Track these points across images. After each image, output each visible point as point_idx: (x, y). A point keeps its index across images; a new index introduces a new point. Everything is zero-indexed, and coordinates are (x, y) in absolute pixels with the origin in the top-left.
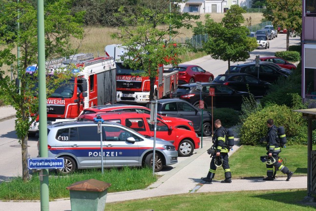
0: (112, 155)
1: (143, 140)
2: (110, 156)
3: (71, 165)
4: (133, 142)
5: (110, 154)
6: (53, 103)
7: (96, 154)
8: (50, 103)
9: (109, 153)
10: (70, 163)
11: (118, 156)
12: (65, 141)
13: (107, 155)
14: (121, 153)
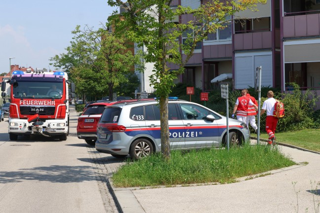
0: (192, 136)
1: (221, 118)
2: (190, 136)
3: (149, 149)
4: (212, 120)
5: (190, 135)
6: (43, 105)
7: (175, 135)
8: (40, 104)
9: (188, 133)
10: (148, 146)
11: (198, 136)
12: (141, 120)
13: (187, 136)
14: (201, 133)
